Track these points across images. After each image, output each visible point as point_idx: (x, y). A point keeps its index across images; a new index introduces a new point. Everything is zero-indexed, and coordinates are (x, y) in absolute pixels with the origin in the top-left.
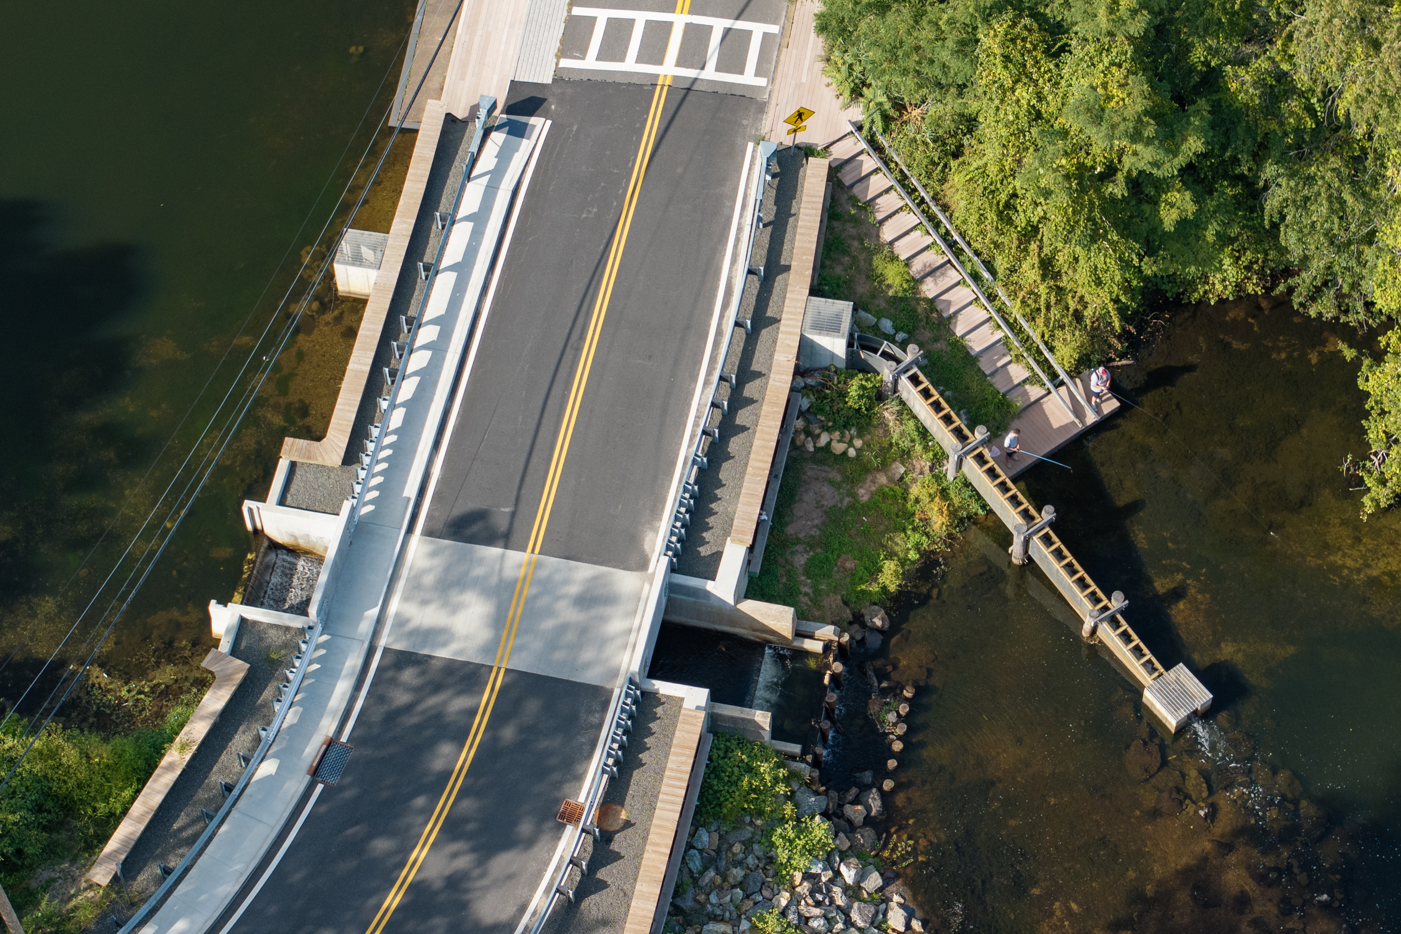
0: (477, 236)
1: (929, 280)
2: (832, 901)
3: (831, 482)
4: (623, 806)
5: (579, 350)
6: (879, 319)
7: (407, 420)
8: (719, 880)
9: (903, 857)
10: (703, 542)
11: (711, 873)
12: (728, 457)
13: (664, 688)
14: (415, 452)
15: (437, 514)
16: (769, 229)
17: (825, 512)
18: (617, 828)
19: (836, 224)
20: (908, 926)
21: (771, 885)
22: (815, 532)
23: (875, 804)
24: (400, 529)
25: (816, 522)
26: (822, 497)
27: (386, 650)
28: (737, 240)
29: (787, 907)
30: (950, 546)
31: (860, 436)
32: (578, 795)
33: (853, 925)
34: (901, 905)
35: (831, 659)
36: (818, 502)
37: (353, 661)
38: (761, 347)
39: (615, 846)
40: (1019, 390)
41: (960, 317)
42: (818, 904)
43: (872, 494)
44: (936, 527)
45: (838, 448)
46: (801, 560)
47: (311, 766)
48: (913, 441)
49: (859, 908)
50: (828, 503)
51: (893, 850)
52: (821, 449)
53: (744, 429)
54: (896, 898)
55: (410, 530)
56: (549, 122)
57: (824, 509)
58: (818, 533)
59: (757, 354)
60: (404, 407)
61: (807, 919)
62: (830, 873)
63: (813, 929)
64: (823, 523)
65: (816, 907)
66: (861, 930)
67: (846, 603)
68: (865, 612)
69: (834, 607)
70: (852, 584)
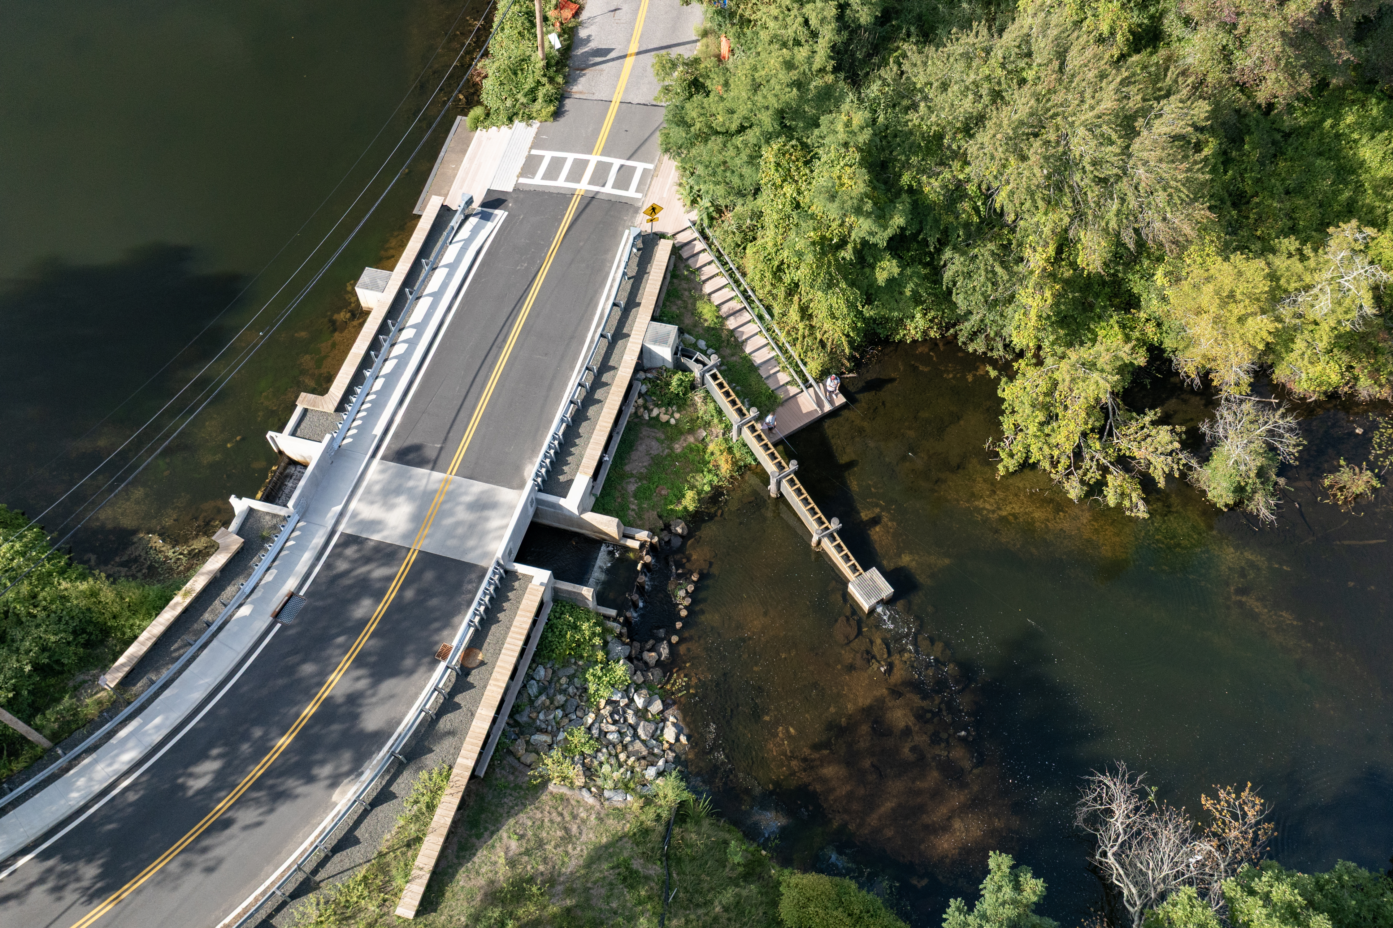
0: (449, 276)
1: (732, 318)
2: (625, 720)
3: (657, 439)
4: (481, 650)
5: (501, 348)
6: (697, 340)
8: (548, 702)
9: (679, 690)
10: (563, 473)
11: (543, 698)
12: (587, 419)
13: (521, 568)
15: (394, 444)
16: (632, 280)
17: (652, 458)
18: (474, 666)
19: (675, 281)
20: (677, 739)
21: (583, 708)
22: (644, 470)
23: (665, 651)
24: (367, 454)
25: (645, 464)
26: (651, 448)
27: (342, 534)
28: (612, 286)
29: (592, 724)
30: (732, 483)
31: (679, 411)
32: (452, 640)
33: (639, 738)
34: (674, 724)
35: (644, 553)
36: (647, 451)
37: (318, 540)
38: (616, 351)
39: (471, 679)
40: (784, 388)
41: (749, 342)
42: (615, 722)
43: (683, 448)
44: (723, 471)
45: (664, 418)
46: (632, 488)
47: (275, 611)
48: (712, 416)
49: (644, 726)
50: (654, 452)
51: (673, 685)
52: (654, 418)
53: (599, 401)
54: (672, 719)
55: (374, 455)
56: (506, 213)
57: (651, 456)
58: (646, 471)
59: (614, 355)
60: (384, 377)
61: (606, 733)
62: (626, 700)
63: (609, 740)
64: (650, 465)
65: (613, 724)
66: (643, 742)
67: (660, 517)
68: (672, 523)
69: (651, 519)
70: (665, 504)
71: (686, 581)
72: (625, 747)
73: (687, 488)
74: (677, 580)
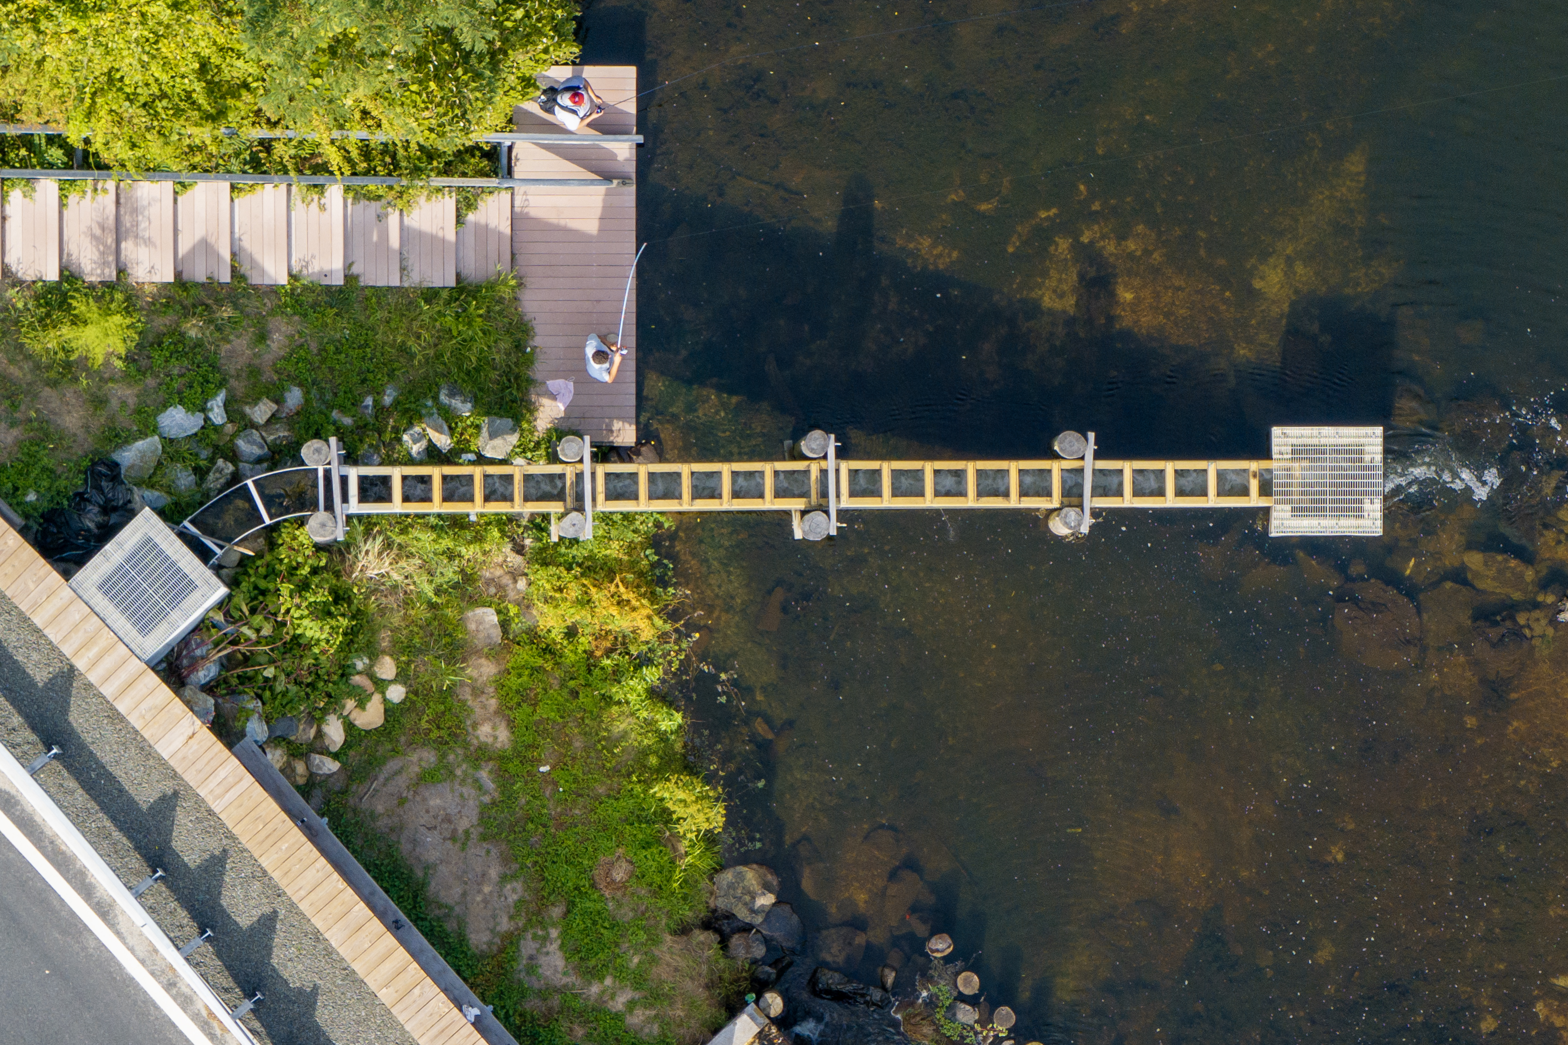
1: (131, 251)
17: (484, 838)
26: (448, 819)
45: (369, 715)
46: (554, 965)
48: (451, 555)
50: (467, 819)
57: (475, 834)
67: (683, 930)
68: (721, 903)
69: (682, 964)
70: (657, 891)
71: (930, 979)
73: (638, 789)
74: (912, 1004)
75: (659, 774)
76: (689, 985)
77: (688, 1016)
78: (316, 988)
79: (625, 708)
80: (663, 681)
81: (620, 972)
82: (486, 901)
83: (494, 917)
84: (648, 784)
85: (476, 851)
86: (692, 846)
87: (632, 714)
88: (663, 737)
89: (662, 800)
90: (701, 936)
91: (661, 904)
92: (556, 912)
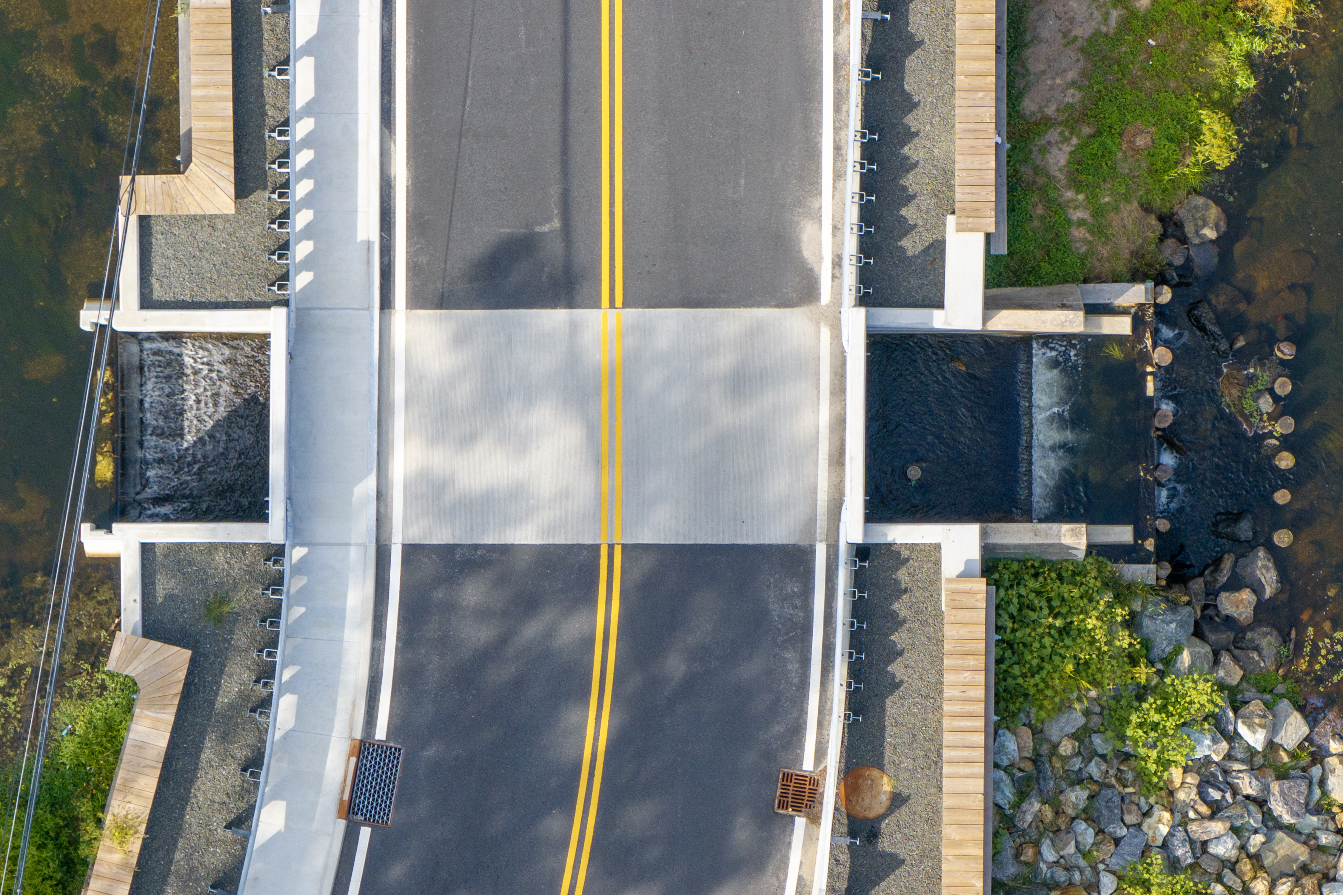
2: (1235, 792)
4: (881, 768)
7: (321, 82)
8: (1048, 813)
11: (1034, 806)
13: (900, 534)
14: (354, 145)
15: (423, 260)
17: (1082, 50)
18: (881, 811)
21: (1135, 798)
22: (1073, 97)
23: (1267, 577)
24: (369, 308)
25: (1071, 75)
26: (1072, 21)
27: (406, 549)
29: (1170, 834)
32: (799, 759)
33: (1279, 824)
35: (1149, 342)
36: (1065, 35)
39: (885, 844)
42: (1216, 810)
44: (1277, 13)
46: (1059, 159)
47: (341, 801)
49: (1282, 793)
50: (1083, 30)
54: (1335, 747)
55: (386, 303)
57: (1078, 44)
58: (1078, 95)
60: (309, 54)
61: (1205, 843)
62: (1224, 745)
63: (1216, 857)
64: (1084, 74)
65: (1212, 817)
66: (1290, 830)
67: (1147, 208)
68: (1182, 213)
69: (1130, 226)
70: (1153, 171)
71: (1263, 365)
72: (1256, 859)
73: (1195, 103)
74: (1239, 370)
75: (1214, 106)
76: (1123, 242)
77: (1108, 260)
78: (922, 42)
79: (1226, 51)
80: (1261, 55)
81: (1092, 198)
82: (1052, 88)
83: (1049, 101)
84: (1202, 106)
85: (1071, 54)
86: (1195, 165)
87: (1228, 58)
88: (1233, 87)
89: (1201, 122)
90: (1153, 221)
91: (1149, 180)
92: (1087, 130)
